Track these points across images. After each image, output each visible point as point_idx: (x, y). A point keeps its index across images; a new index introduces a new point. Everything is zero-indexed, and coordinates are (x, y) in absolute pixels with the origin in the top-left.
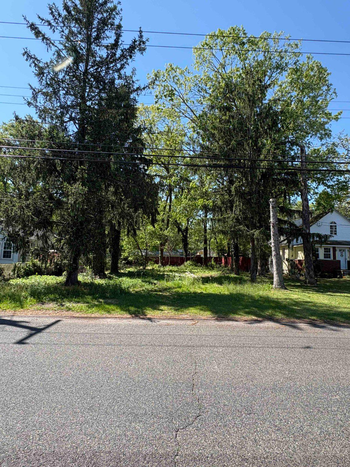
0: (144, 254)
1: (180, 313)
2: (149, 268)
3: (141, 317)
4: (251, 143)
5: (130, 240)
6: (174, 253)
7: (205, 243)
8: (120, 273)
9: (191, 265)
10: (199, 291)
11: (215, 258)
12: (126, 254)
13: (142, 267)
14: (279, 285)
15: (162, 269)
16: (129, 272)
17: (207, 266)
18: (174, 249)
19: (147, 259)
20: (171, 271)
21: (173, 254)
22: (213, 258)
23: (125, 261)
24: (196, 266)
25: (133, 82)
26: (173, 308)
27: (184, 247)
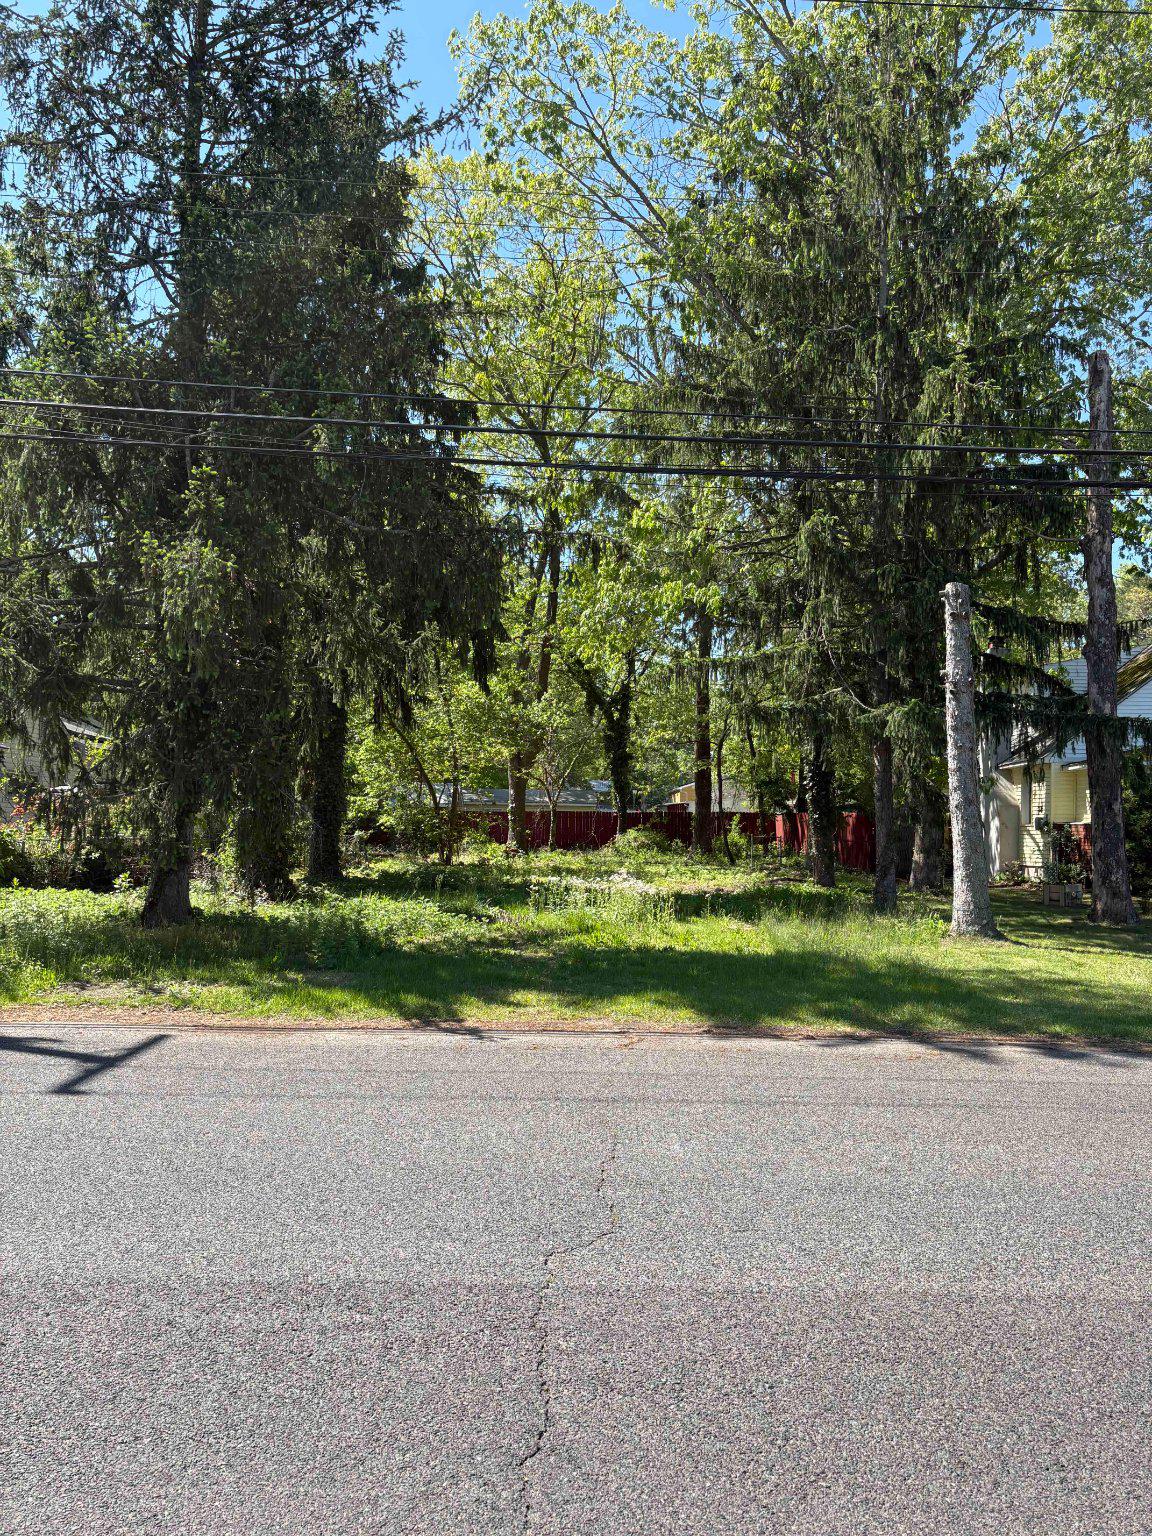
0: (443, 800)
1: (579, 1013)
2: (468, 858)
3: (444, 1025)
4: (883, 348)
5: (385, 744)
6: (574, 794)
7: (703, 753)
8: (347, 879)
9: (642, 846)
10: (658, 942)
11: (745, 816)
12: (370, 803)
13: (435, 857)
14: (972, 924)
15: (519, 863)
16: (385, 874)
17: (708, 850)
18: (573, 780)
19: (456, 824)
20: (557, 871)
21: (567, 801)
22: (736, 819)
23: (365, 828)
24: (664, 850)
25: (392, 90)
26: (556, 998)
27: (615, 773)
